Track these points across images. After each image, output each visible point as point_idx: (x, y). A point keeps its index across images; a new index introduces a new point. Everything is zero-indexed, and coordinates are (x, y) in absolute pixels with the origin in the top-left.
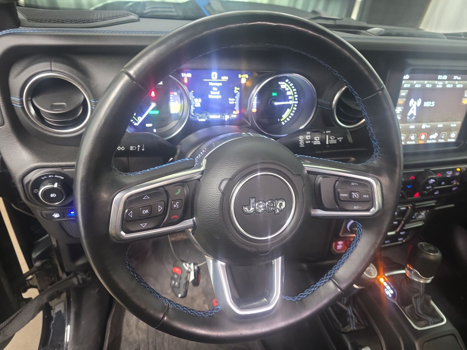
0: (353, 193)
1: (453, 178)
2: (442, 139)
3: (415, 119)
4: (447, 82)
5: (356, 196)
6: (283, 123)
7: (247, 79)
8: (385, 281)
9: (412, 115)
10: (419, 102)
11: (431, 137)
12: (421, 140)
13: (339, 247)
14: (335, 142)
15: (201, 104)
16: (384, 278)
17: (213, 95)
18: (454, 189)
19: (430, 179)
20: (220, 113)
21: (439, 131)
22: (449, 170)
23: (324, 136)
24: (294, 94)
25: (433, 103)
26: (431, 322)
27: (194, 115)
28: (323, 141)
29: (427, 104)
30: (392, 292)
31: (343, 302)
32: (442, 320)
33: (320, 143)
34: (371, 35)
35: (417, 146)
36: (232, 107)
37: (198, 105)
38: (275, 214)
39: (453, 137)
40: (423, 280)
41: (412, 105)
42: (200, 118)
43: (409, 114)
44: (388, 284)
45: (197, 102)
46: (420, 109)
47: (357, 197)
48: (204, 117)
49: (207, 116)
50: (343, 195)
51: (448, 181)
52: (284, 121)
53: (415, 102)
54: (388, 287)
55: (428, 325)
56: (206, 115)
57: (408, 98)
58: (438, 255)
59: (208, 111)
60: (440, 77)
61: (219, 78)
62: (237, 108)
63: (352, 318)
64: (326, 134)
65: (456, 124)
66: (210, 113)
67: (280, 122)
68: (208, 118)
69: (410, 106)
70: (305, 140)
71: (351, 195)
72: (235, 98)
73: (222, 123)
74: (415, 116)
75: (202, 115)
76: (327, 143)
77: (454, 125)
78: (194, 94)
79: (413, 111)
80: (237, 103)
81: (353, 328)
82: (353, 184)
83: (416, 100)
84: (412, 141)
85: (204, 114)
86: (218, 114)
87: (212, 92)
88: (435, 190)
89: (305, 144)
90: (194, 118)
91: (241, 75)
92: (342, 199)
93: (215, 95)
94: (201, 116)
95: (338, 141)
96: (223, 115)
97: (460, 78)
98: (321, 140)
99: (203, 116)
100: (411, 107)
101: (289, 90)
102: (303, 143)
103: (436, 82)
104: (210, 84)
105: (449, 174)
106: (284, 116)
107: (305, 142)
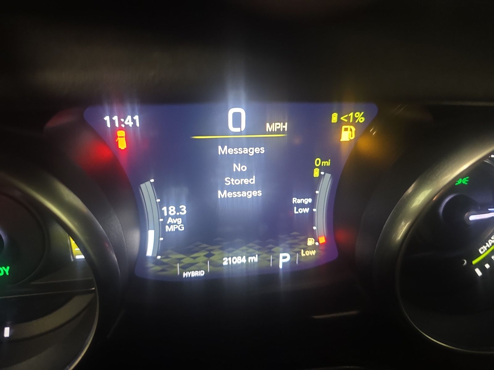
6: (479, 272)
7: (362, 130)
15: (187, 221)
17: (232, 188)
20: (257, 247)
27: (165, 261)
36: (303, 226)
37: (177, 226)
42: (185, 268)
48: (201, 264)
49: (212, 258)
52: (481, 265)
56: (209, 255)
59: (216, 243)
61: (256, 127)
62: (320, 224)
66: (221, 249)
67: (471, 268)
68: (216, 265)
72: (313, 196)
73: (264, 278)
75: (195, 258)
78: (159, 190)
80: (320, 211)
85: (201, 256)
86: (251, 250)
87: (229, 181)
90: (163, 270)
91: (340, 115)
93: (239, 187)
94: (187, 260)
96: (270, 252)
99: (197, 260)
106: (485, 249)
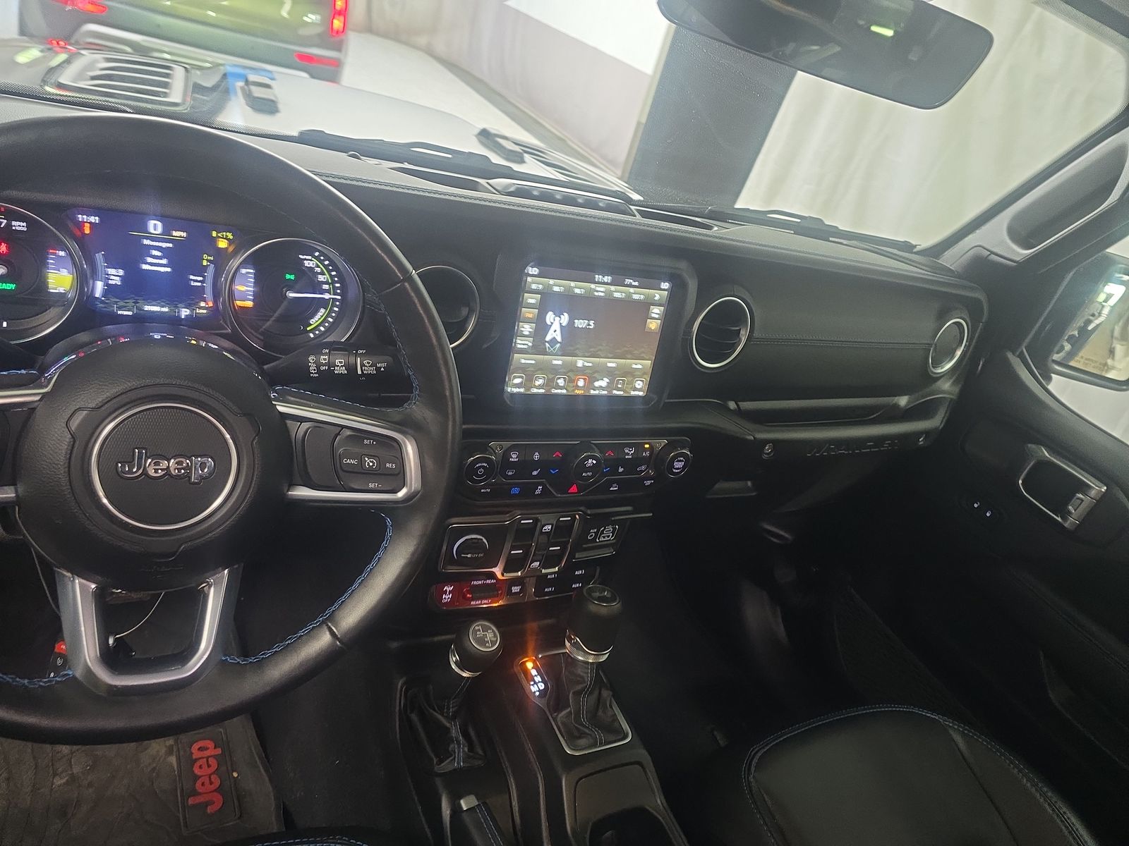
0: (366, 459)
1: (637, 461)
2: (619, 389)
3: (560, 347)
4: (613, 288)
5: (371, 464)
6: (311, 335)
7: (231, 242)
8: (535, 667)
9: (554, 341)
10: (565, 319)
11: (597, 384)
12: (577, 387)
13: (447, 598)
14: (372, 371)
15: (123, 279)
16: (534, 662)
17: (151, 264)
18: (648, 483)
19: (587, 458)
20: (167, 302)
21: (610, 373)
22: (630, 445)
23: (352, 360)
24: (333, 282)
25: (592, 323)
26: (601, 740)
27: (107, 301)
28: (351, 369)
29: (580, 323)
30: (542, 686)
31: (448, 713)
32: (625, 737)
33: (346, 372)
34: (495, 194)
35: (571, 398)
36: (198, 294)
37: (116, 281)
38: (190, 483)
39: (639, 388)
40: (592, 656)
41: (552, 323)
42: (120, 308)
43: (548, 338)
44: (539, 673)
45: (116, 276)
46: (568, 330)
47: (373, 465)
48: (130, 307)
49: (137, 305)
50: (348, 461)
51: (632, 465)
52: (311, 331)
53: (557, 319)
54: (538, 679)
55: (595, 745)
56: (136, 303)
57: (543, 308)
58: (616, 606)
59: (140, 296)
60: (598, 277)
61: (166, 231)
62: (208, 294)
63: (459, 743)
64: (356, 355)
65: (643, 365)
66: (144, 300)
67: (306, 332)
68: (140, 309)
69: (549, 323)
70: (318, 365)
71: (361, 462)
72: (204, 277)
73: (172, 322)
74: (560, 343)
75: (126, 303)
76: (359, 372)
77: (637, 365)
78: (106, 259)
79: (554, 333)
80: (208, 286)
81: (458, 763)
82: (366, 442)
83: (559, 314)
84: (561, 388)
85: (130, 302)
86: (163, 304)
87: (149, 259)
88: (610, 483)
89: (319, 371)
90: (105, 307)
91: (218, 232)
92: (345, 469)
93: (156, 264)
94: (121, 303)
95: (378, 369)
96: (176, 307)
97: (636, 284)
98: (347, 366)
99: (128, 304)
100: (551, 326)
101: (322, 273)
102: (315, 370)
103: (593, 286)
104: (146, 242)
105: (630, 453)
106: (314, 321)
107: (318, 367)
